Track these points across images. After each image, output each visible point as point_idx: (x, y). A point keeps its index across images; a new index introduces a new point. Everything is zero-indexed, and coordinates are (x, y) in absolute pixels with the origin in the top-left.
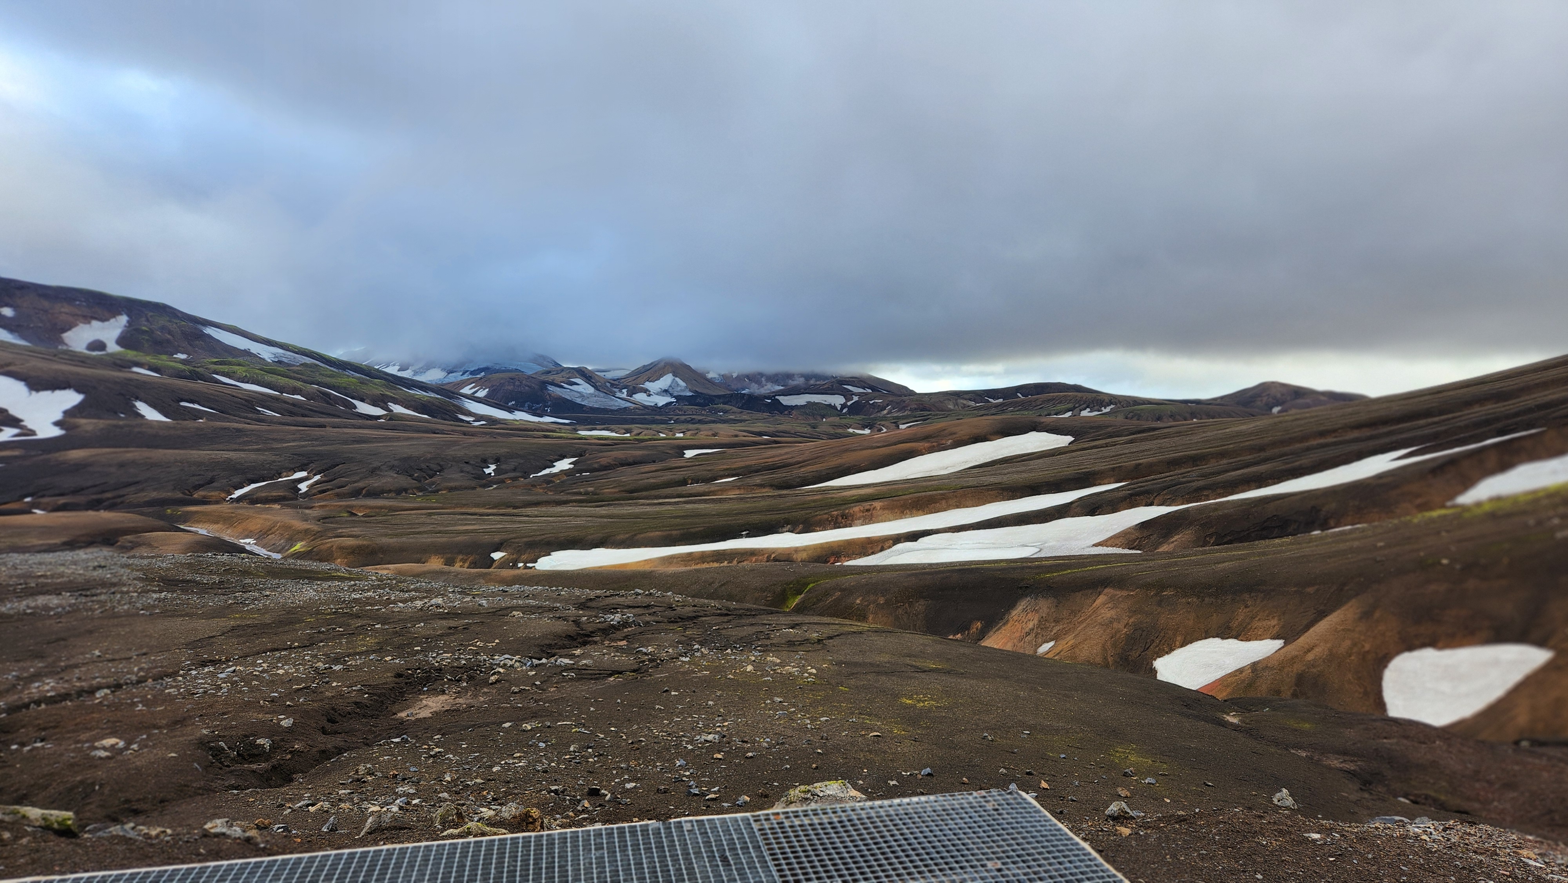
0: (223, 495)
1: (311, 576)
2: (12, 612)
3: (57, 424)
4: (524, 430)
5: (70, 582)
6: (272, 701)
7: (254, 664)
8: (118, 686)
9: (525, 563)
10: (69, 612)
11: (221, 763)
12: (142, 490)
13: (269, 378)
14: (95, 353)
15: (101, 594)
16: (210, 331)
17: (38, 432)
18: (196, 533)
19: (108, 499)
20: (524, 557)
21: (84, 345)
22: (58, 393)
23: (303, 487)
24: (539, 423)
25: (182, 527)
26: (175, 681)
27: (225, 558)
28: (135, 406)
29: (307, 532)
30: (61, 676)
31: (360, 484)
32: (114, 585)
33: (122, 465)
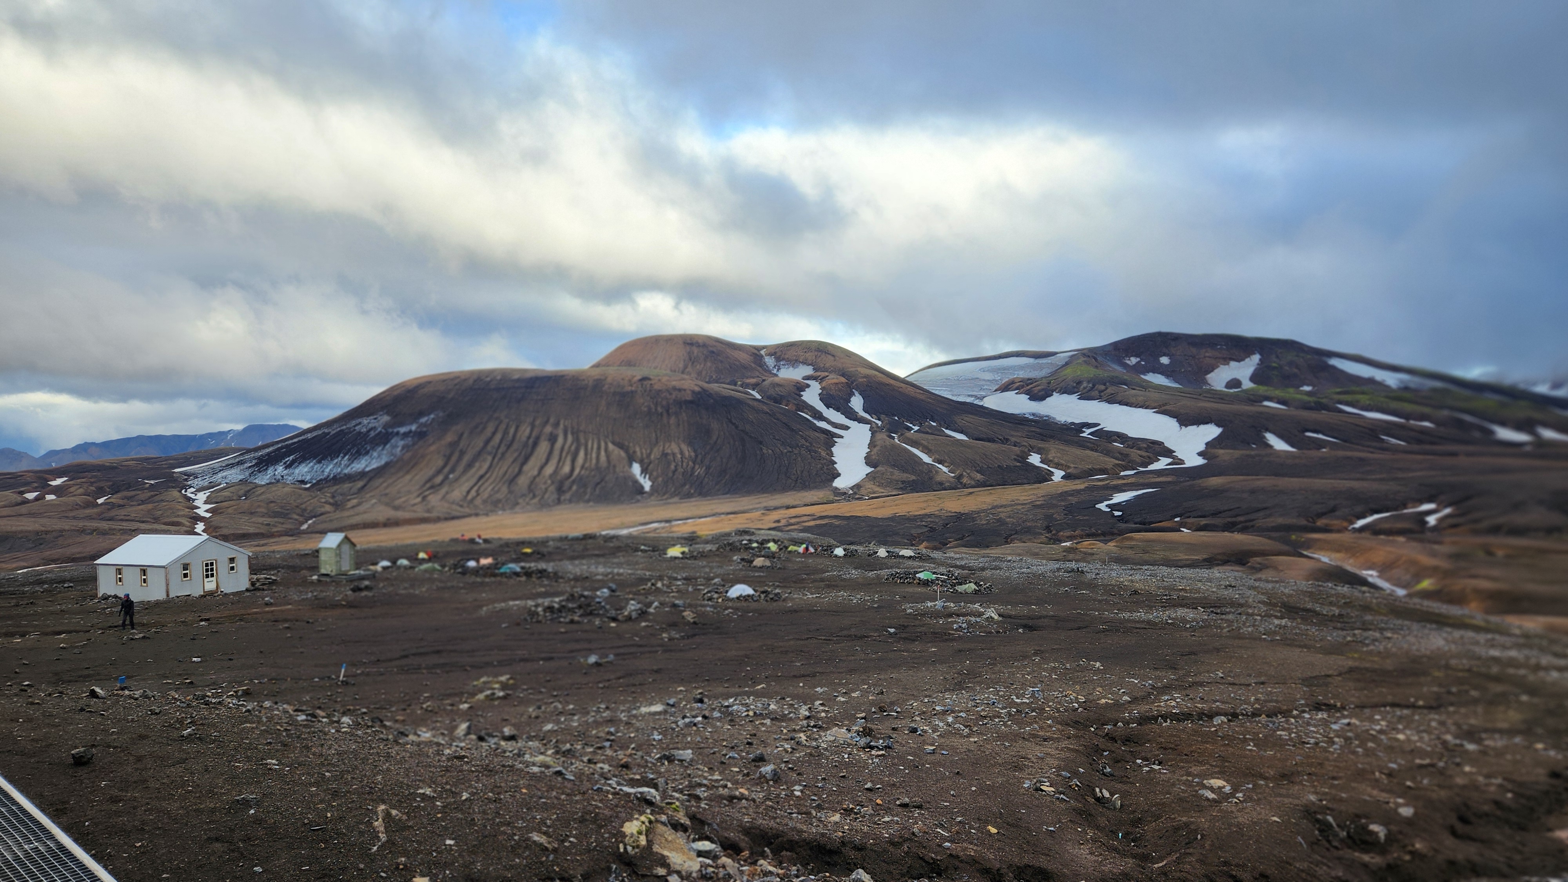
0: (1345, 524)
1: (1440, 621)
2: (1157, 620)
3: (1200, 454)
5: (1205, 598)
8: (1235, 716)
10: (1201, 627)
11: (1329, 841)
12: (1270, 515)
13: (1394, 405)
14: (1232, 391)
15: (1229, 613)
16: (1335, 362)
17: (1185, 461)
18: (1318, 560)
19: (1241, 522)
21: (1224, 384)
22: (1203, 428)
23: (1432, 520)
25: (1305, 553)
26: (1287, 722)
27: (1345, 589)
28: (1264, 437)
29: (1435, 568)
30: (1188, 692)
31: (1501, 520)
32: (1241, 605)
33: (1253, 492)
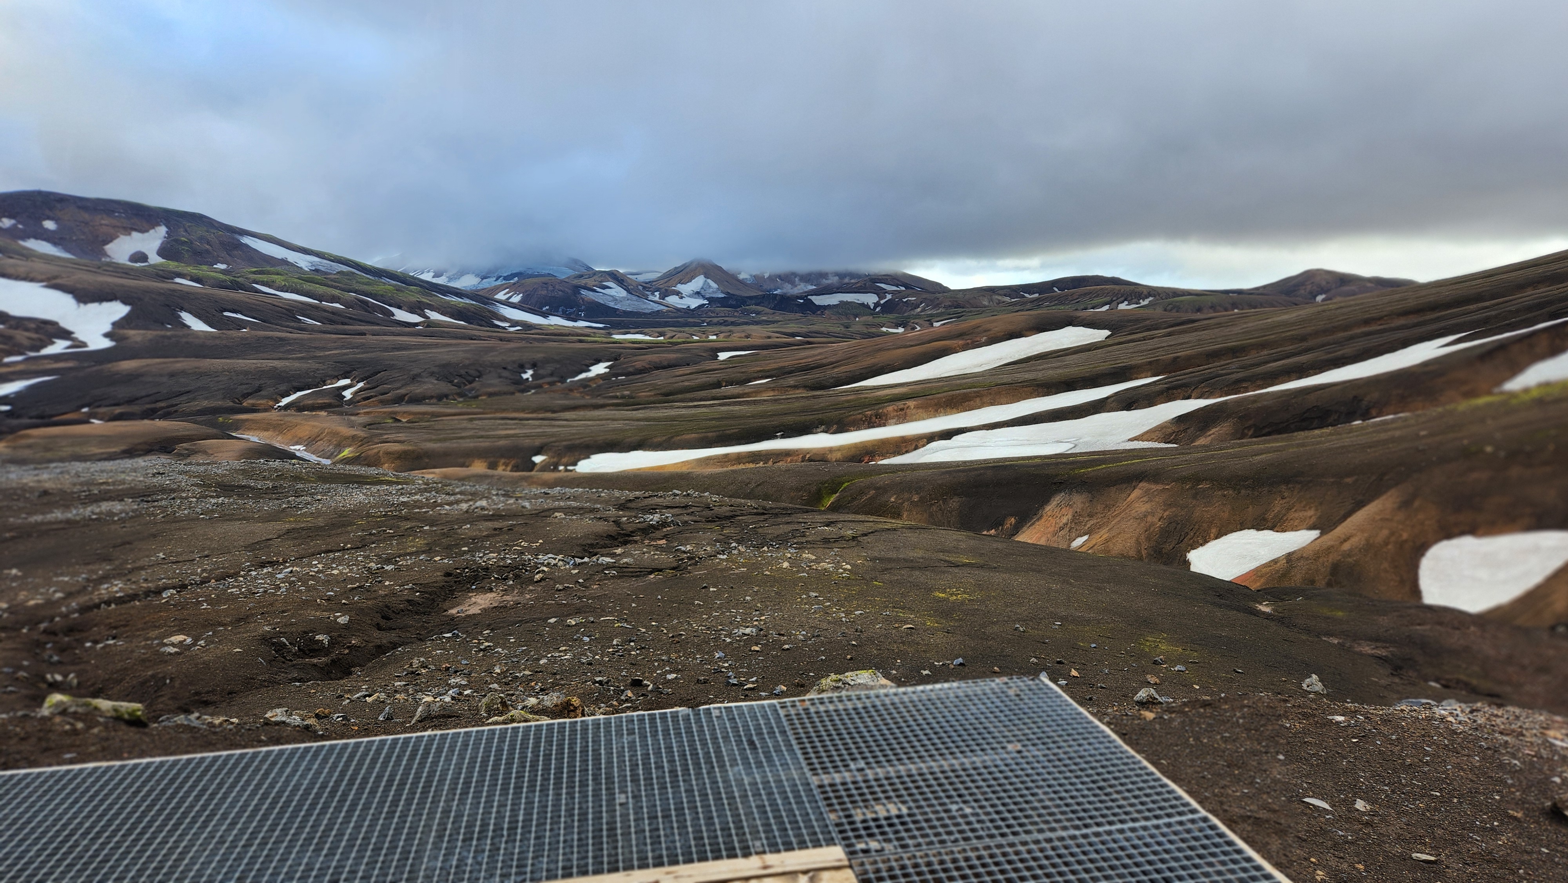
0: (271, 403)
1: (360, 481)
2: (78, 518)
3: (107, 335)
4: (559, 335)
5: (132, 488)
6: (329, 599)
7: (310, 565)
8: (184, 587)
9: (566, 465)
10: (132, 517)
11: (284, 657)
12: (194, 399)
13: (307, 286)
14: (138, 265)
15: (162, 499)
16: (246, 240)
17: (89, 344)
18: (248, 440)
19: (162, 408)
20: (564, 460)
21: (127, 257)
22: (106, 305)
23: (348, 394)
24: (574, 327)
25: (234, 434)
26: (236, 581)
27: (276, 464)
28: (180, 317)
29: (354, 437)
30: (129, 577)
31: (402, 391)
32: (173, 491)
33: (172, 375)
